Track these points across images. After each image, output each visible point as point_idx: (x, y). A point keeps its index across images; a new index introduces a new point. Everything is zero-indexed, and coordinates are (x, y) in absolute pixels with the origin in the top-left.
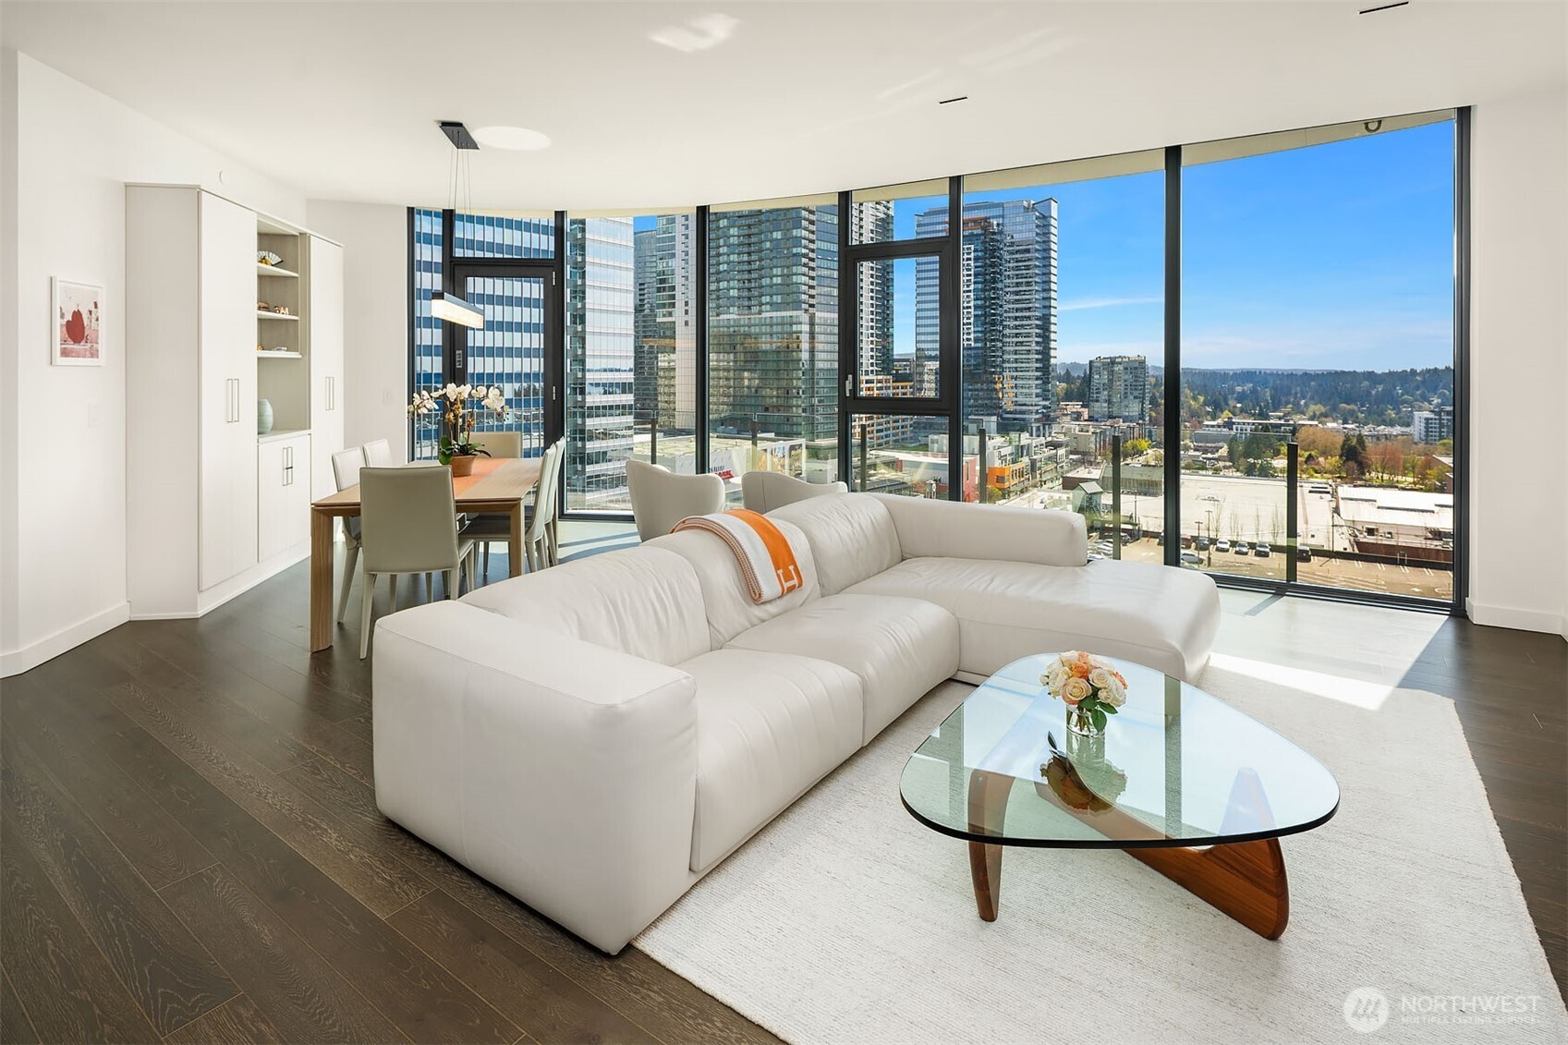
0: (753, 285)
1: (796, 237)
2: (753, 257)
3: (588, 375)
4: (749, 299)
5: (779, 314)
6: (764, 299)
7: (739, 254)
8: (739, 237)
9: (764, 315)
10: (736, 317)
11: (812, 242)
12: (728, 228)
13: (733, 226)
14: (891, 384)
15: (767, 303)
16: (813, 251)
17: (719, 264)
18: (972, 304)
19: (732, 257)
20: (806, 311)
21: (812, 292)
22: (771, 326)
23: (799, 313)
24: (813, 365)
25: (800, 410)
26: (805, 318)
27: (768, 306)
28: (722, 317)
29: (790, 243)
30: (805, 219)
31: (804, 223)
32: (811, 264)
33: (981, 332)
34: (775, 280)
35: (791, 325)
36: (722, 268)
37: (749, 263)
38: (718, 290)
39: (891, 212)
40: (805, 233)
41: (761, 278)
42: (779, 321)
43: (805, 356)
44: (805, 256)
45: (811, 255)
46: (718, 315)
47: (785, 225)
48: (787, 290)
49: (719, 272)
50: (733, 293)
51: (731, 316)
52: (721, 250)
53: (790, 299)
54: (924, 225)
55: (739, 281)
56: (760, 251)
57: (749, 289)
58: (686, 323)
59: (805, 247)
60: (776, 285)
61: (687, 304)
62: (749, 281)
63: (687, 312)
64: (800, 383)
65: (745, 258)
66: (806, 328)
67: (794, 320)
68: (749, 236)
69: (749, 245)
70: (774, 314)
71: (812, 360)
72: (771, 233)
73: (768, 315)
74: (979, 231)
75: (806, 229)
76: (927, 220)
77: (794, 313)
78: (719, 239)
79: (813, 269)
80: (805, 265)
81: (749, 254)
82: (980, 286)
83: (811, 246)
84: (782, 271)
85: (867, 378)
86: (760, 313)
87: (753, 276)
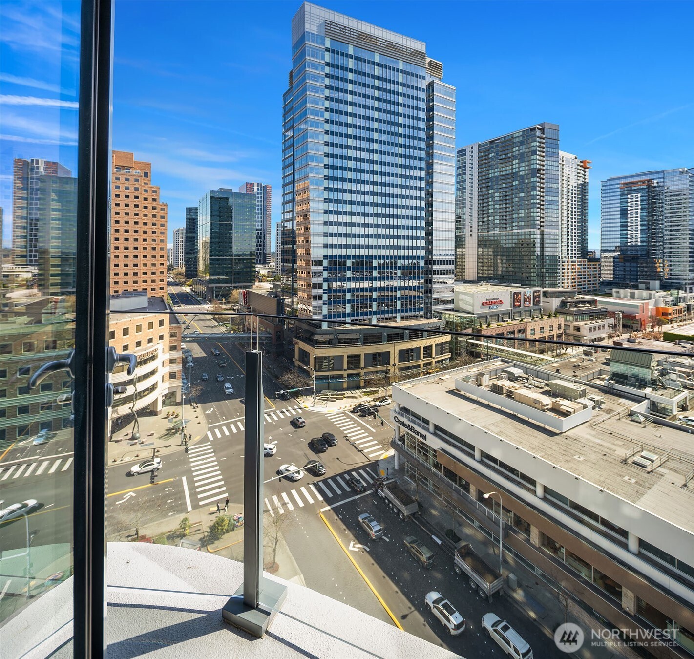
0: (508, 218)
1: (533, 195)
2: (508, 206)
3: (434, 257)
4: (506, 224)
5: (523, 230)
6: (514, 224)
7: (500, 205)
8: (500, 197)
9: (514, 231)
10: (498, 232)
11: (543, 197)
12: (494, 193)
13: (497, 192)
14: (586, 263)
15: (516, 226)
16: (543, 201)
17: (489, 209)
18: (639, 224)
19: (496, 206)
20: (539, 229)
21: (542, 220)
22: (518, 236)
23: (535, 230)
24: (543, 254)
25: (535, 274)
26: (538, 232)
27: (516, 227)
28: (490, 232)
29: (529, 198)
30: (538, 187)
31: (538, 189)
32: (542, 207)
33: (646, 237)
34: (520, 215)
35: (530, 235)
36: (490, 211)
37: (506, 208)
38: (488, 221)
39: (586, 181)
40: (538, 193)
41: (512, 214)
42: (523, 233)
43: (538, 249)
44: (538, 203)
45: (542, 203)
46: (488, 232)
47: (527, 190)
48: (528, 219)
49: (489, 213)
50: (498, 222)
51: (495, 232)
52: (490, 203)
53: (530, 223)
54: (606, 186)
55: (500, 216)
56: (512, 202)
57: (506, 220)
58: (471, 235)
59: (538, 199)
60: (521, 217)
61: (471, 227)
62: (506, 216)
63: (471, 231)
64: (535, 262)
65: (504, 206)
66: (539, 237)
67: (532, 233)
68: (506, 196)
69: (506, 200)
70: (520, 231)
71: (542, 251)
72: (519, 194)
73: (516, 231)
74: (645, 187)
75: (539, 191)
76: (608, 183)
77: (532, 230)
78: (489, 198)
79: (543, 209)
80: (538, 208)
81: (506, 204)
82: (645, 214)
83: (542, 199)
84: (525, 211)
85: (572, 260)
86: (512, 230)
87: (508, 214)
